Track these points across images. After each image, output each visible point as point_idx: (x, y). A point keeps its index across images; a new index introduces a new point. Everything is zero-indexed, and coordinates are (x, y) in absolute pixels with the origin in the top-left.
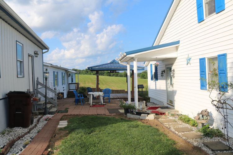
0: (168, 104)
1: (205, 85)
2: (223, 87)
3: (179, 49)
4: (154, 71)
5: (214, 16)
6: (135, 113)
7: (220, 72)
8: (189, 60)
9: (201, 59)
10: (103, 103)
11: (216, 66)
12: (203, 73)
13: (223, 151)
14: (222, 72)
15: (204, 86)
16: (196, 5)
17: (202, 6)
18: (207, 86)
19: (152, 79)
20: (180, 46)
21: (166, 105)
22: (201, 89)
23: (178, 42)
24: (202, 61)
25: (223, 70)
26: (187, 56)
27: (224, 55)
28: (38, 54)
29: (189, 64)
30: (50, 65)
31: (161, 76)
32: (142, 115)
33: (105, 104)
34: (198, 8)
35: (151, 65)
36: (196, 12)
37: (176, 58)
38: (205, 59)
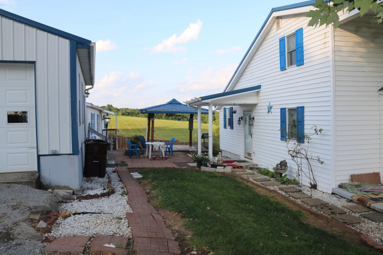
0: (245, 157)
3: (261, 94)
4: (228, 117)
5: (294, 68)
6: (210, 166)
7: (298, 123)
8: (270, 108)
10: (165, 155)
11: (295, 118)
12: (284, 123)
13: (294, 192)
14: (300, 124)
15: (284, 137)
16: (279, 51)
17: (285, 54)
18: (287, 137)
19: (225, 127)
20: (261, 92)
21: (243, 158)
22: (281, 140)
23: (259, 87)
24: (283, 111)
25: (301, 122)
26: (268, 104)
27: (303, 108)
28: (89, 94)
29: (270, 113)
30: (90, 105)
31: (238, 124)
32: (218, 167)
33: (168, 158)
34: (280, 56)
35: (225, 109)
36: (279, 58)
37: (256, 104)
38: (285, 109)
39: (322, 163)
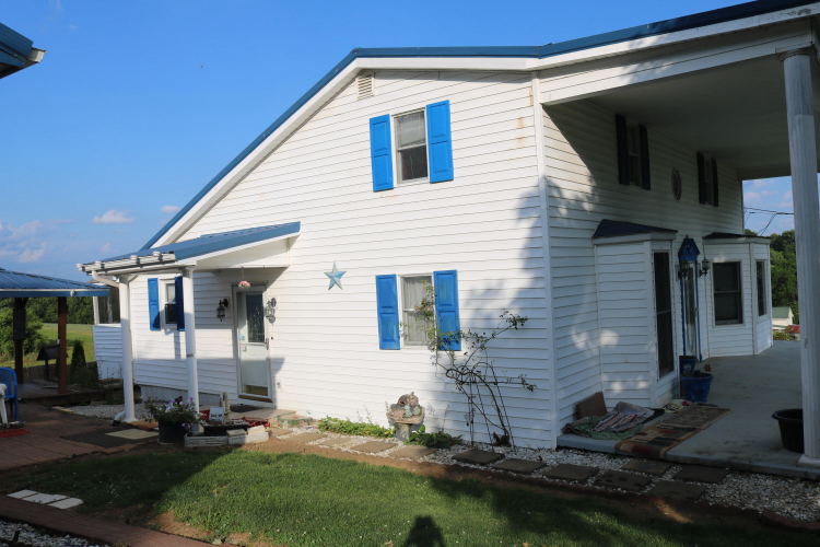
1: (395, 338)
2: (447, 341)
4: (164, 300)
5: (421, 186)
7: (441, 308)
8: (335, 278)
9: (380, 279)
12: (389, 309)
14: (447, 308)
15: (393, 340)
17: (388, 154)
18: (402, 339)
19: (156, 326)
20: (298, 239)
22: (382, 347)
23: (295, 227)
24: (385, 285)
25: (449, 305)
26: (328, 267)
27: (451, 274)
29: (335, 287)
31: (219, 316)
32: (231, 432)
34: (373, 157)
37: (283, 269)
38: (393, 277)
39: (531, 388)
